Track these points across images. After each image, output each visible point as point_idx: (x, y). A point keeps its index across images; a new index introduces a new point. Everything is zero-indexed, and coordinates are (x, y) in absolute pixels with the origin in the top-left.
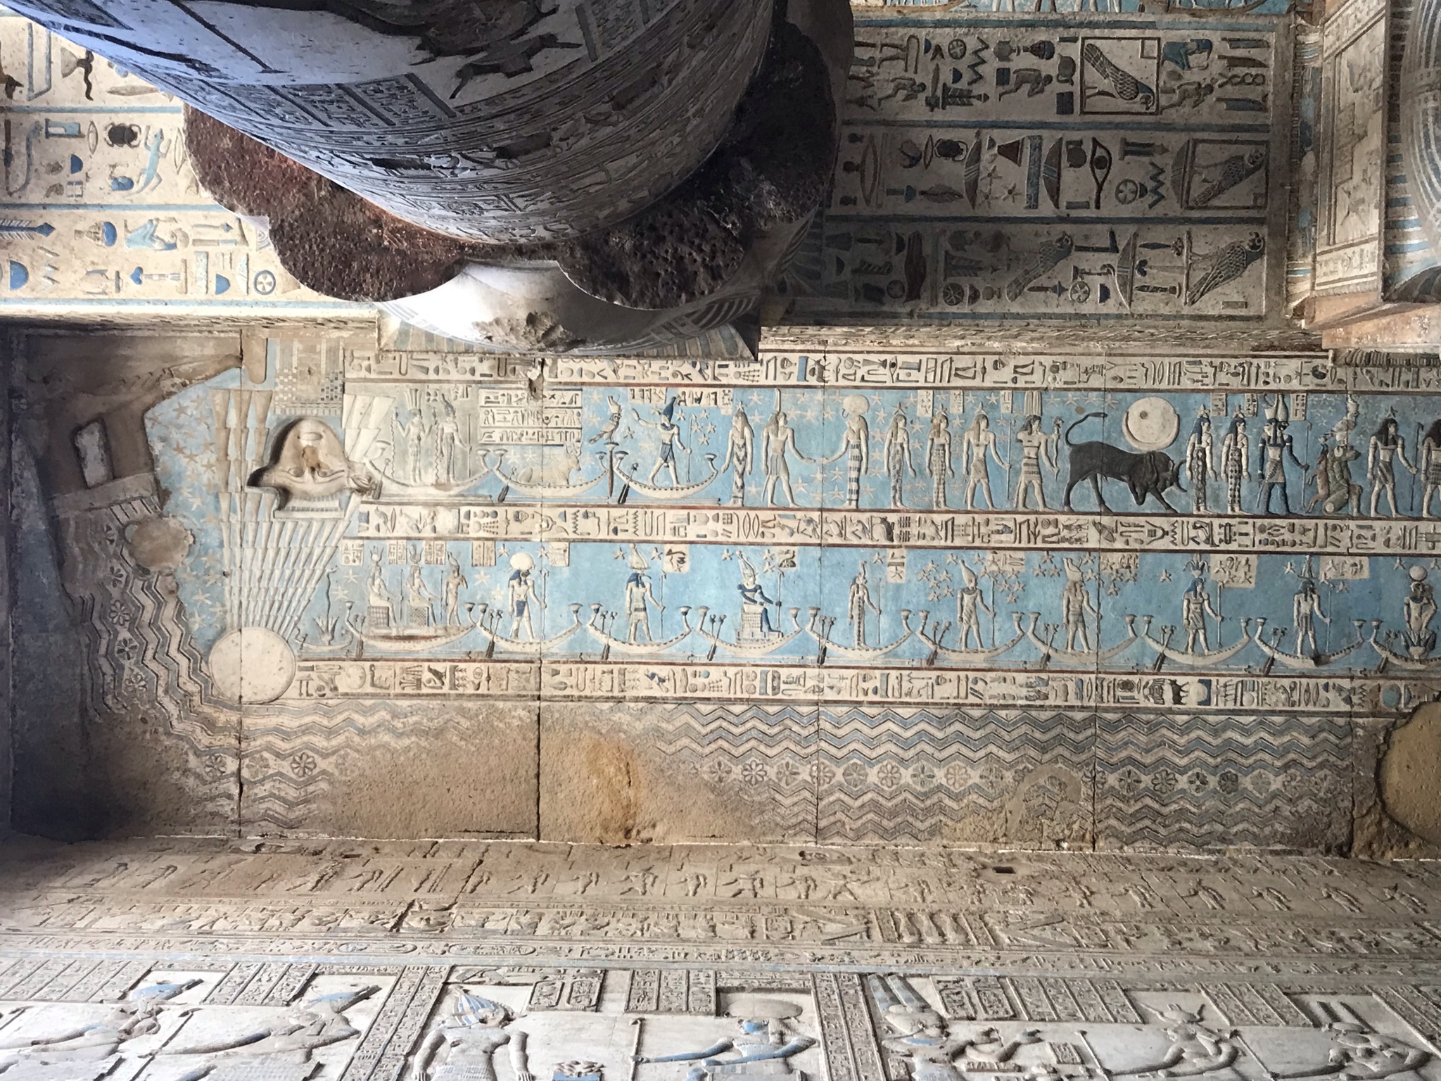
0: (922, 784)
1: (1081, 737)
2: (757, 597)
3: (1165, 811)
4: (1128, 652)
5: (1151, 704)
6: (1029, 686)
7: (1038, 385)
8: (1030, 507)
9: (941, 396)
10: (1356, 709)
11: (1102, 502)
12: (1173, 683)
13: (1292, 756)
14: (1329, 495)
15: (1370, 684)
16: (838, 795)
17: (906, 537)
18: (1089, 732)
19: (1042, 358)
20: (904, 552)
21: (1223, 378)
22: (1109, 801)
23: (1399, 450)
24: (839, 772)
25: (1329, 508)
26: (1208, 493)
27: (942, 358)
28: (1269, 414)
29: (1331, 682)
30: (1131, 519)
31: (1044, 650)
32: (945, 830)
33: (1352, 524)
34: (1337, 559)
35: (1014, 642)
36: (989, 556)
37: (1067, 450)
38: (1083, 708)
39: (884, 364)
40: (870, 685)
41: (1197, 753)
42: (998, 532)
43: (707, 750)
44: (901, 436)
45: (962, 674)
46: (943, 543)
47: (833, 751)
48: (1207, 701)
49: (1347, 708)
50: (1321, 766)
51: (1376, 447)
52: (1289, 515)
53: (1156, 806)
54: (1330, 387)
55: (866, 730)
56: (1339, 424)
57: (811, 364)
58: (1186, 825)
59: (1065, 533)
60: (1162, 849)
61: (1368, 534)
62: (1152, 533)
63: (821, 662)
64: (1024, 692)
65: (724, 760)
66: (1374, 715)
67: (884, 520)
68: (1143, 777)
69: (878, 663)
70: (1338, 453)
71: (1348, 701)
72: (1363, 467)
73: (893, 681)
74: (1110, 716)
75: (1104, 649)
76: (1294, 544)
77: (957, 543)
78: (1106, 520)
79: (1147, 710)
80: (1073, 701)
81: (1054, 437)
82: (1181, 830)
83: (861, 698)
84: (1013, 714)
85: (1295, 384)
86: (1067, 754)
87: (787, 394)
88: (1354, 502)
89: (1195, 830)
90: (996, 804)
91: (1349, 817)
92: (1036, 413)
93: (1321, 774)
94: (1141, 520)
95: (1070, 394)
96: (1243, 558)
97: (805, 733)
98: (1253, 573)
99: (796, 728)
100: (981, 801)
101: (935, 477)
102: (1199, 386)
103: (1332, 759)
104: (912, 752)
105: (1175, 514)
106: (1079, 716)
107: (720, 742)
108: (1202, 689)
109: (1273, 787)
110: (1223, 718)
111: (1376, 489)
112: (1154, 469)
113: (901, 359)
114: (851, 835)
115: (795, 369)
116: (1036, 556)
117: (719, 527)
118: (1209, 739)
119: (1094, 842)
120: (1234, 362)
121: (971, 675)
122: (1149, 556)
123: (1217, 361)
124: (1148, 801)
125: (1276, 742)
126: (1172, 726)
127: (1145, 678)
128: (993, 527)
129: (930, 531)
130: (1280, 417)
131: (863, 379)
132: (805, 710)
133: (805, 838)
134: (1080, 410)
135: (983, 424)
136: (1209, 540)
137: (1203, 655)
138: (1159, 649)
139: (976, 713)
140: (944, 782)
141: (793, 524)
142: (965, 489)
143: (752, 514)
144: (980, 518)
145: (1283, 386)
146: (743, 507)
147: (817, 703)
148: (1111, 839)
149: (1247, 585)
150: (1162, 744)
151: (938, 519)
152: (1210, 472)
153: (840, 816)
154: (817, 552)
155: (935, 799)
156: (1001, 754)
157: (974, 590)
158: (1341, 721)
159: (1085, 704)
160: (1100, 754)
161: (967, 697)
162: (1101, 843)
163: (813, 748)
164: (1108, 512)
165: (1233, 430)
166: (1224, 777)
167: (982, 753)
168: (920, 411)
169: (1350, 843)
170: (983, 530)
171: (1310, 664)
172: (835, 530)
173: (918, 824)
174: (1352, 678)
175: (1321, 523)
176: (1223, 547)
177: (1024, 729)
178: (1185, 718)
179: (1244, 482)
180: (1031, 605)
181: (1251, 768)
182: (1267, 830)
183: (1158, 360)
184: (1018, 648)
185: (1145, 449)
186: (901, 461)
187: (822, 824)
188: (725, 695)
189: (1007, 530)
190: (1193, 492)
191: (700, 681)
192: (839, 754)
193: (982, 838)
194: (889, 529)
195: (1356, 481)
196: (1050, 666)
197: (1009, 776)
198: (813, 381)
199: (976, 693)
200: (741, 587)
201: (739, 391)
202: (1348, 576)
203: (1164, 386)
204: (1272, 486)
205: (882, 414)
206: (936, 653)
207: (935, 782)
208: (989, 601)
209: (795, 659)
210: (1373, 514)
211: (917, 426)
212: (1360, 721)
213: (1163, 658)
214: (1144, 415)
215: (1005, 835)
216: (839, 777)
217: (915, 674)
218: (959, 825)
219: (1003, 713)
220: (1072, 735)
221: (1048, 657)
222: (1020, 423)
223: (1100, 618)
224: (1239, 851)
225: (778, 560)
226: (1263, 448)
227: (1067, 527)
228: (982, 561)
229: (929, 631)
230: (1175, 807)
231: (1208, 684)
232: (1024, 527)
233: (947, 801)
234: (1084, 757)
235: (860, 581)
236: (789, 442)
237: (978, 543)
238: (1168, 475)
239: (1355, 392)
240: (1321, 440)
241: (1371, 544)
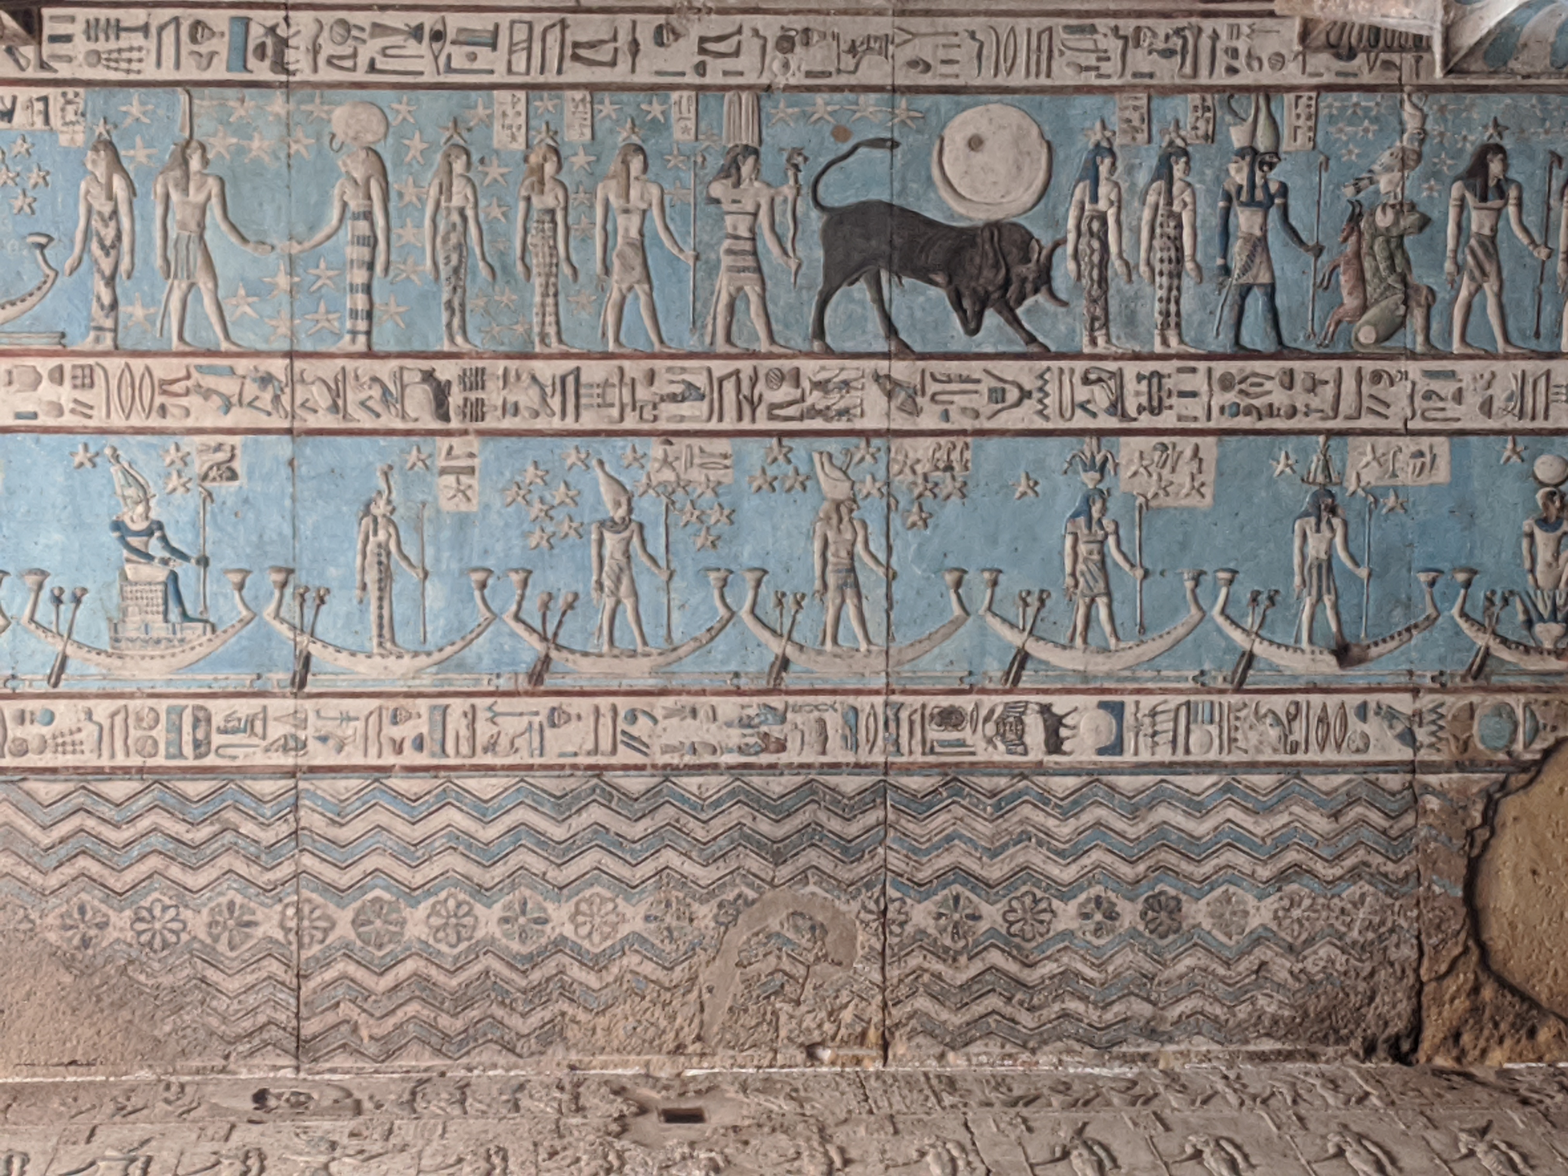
0: (523, 936)
1: (853, 829)
2: (155, 547)
3: (1032, 976)
4: (949, 647)
5: (999, 754)
6: (746, 723)
7: (750, 78)
8: (742, 344)
9: (545, 103)
10: (1424, 755)
11: (891, 331)
12: (1045, 710)
13: (1292, 856)
14: (1364, 308)
15: (1453, 703)
16: (341, 966)
17: (476, 410)
18: (872, 817)
19: (758, 21)
20: (474, 443)
21: (1140, 61)
22: (914, 961)
23: (1511, 210)
24: (344, 917)
25: (1366, 335)
26: (1113, 308)
27: (543, 20)
28: (1238, 137)
29: (1372, 699)
30: (954, 367)
31: (776, 647)
32: (572, 1032)
33: (1414, 368)
34: (1382, 441)
35: (713, 633)
36: (656, 449)
37: (815, 220)
38: (859, 768)
39: (417, 33)
40: (406, 731)
41: (1096, 855)
42: (674, 398)
43: (53, 881)
44: (460, 193)
45: (604, 703)
46: (556, 423)
47: (330, 874)
48: (1117, 747)
49: (1407, 754)
50: (1355, 874)
51: (1462, 205)
52: (1282, 351)
53: (1012, 967)
54: (1366, 78)
55: (401, 827)
56: (1385, 158)
57: (256, 32)
58: (1074, 1005)
59: (815, 398)
60: (1025, 1056)
61: (1447, 388)
62: (997, 395)
63: (299, 683)
64: (735, 737)
65: (92, 899)
66: (1459, 766)
67: (428, 376)
68: (985, 909)
69: (425, 683)
70: (1383, 220)
71: (1408, 738)
72: (1435, 248)
73: (456, 722)
74: (915, 783)
75: (901, 640)
76: (1293, 412)
77: (588, 421)
78: (901, 369)
79: (991, 768)
80: (837, 753)
81: (788, 191)
82: (1065, 1015)
83: (389, 759)
84: (714, 783)
85: (1292, 74)
86: (826, 865)
87: (205, 101)
88: (1417, 318)
89: (1094, 1015)
90: (679, 973)
91: (1411, 979)
92: (747, 138)
93: (1353, 891)
94: (975, 368)
95: (820, 99)
96: (1186, 444)
97: (267, 837)
98: (1209, 476)
99: (248, 828)
100: (648, 968)
101: (537, 281)
102: (1091, 79)
103: (1376, 860)
104: (499, 871)
105: (1045, 354)
106: (850, 784)
107: (83, 862)
108: (1106, 720)
109: (1254, 922)
110: (1148, 780)
111: (1464, 294)
112: (1000, 259)
113: (455, 22)
114: (372, 1049)
115: (221, 46)
116: (755, 450)
117: (65, 394)
118: (1120, 825)
119: (885, 1046)
120: (1164, 27)
121: (624, 704)
122: (992, 445)
123: (1128, 26)
124: (995, 957)
125: (1260, 827)
126: (1044, 800)
127: (989, 701)
128: (662, 387)
129: (528, 397)
130: (1263, 143)
131: (372, 68)
132: (267, 787)
133: (272, 1058)
134: (840, 133)
135: (636, 164)
136: (1116, 407)
137: (1105, 650)
138: (1015, 639)
139: (635, 784)
140: (568, 930)
141: (228, 386)
142: (601, 305)
143: (138, 365)
144: (634, 369)
145: (1267, 77)
146: (117, 350)
147: (292, 773)
148: (920, 1039)
149: (1194, 501)
150: (1024, 837)
151: (546, 370)
152: (1115, 263)
153: (346, 1010)
154: (284, 447)
155: (550, 968)
156: (689, 868)
157: (626, 522)
158: (1393, 781)
159: (864, 757)
160: (896, 862)
161: (614, 751)
162: (899, 1048)
163: (286, 870)
164: (905, 351)
165: (1164, 171)
166: (1155, 903)
167: (648, 868)
168: (499, 137)
169: (1416, 1030)
170: (642, 393)
171: (1328, 664)
172: (321, 398)
173: (515, 1021)
174: (1415, 691)
175: (1349, 367)
176: (1145, 421)
177: (738, 813)
178: (1072, 782)
179: (1188, 282)
180: (747, 554)
181: (1208, 883)
182: (1243, 1011)
183: (1003, 24)
184: (720, 644)
185: (979, 216)
186: (461, 247)
187: (310, 1028)
188: (89, 760)
189: (691, 392)
190: (1081, 306)
191: (32, 732)
192: (344, 880)
193: (652, 1045)
194: (441, 393)
195: (1420, 276)
196: (789, 680)
197: (705, 913)
198: (262, 71)
199: (633, 742)
200: (118, 526)
201: (99, 96)
202: (1406, 477)
203: (1018, 79)
204: (1245, 291)
205: (416, 144)
206: (547, 660)
207: (550, 932)
208: (657, 547)
209: (242, 679)
210: (1456, 347)
211: (495, 171)
212: (1433, 779)
213: (1023, 658)
214: (975, 143)
215: (699, 1038)
216: (344, 929)
217: (503, 704)
218: (602, 1022)
219: (691, 783)
220: (835, 824)
221: (785, 663)
222: (715, 162)
223: (891, 576)
224: (1185, 1055)
225: (198, 466)
226: (1227, 211)
227: (821, 385)
228: (640, 459)
229: (532, 612)
230: (1049, 968)
231: (1117, 710)
232: (729, 387)
233: (576, 972)
234: (861, 869)
235: (380, 509)
236: (215, 206)
237: (631, 423)
238: (1029, 270)
239: (1420, 88)
240: (1349, 192)
241: (1453, 410)
